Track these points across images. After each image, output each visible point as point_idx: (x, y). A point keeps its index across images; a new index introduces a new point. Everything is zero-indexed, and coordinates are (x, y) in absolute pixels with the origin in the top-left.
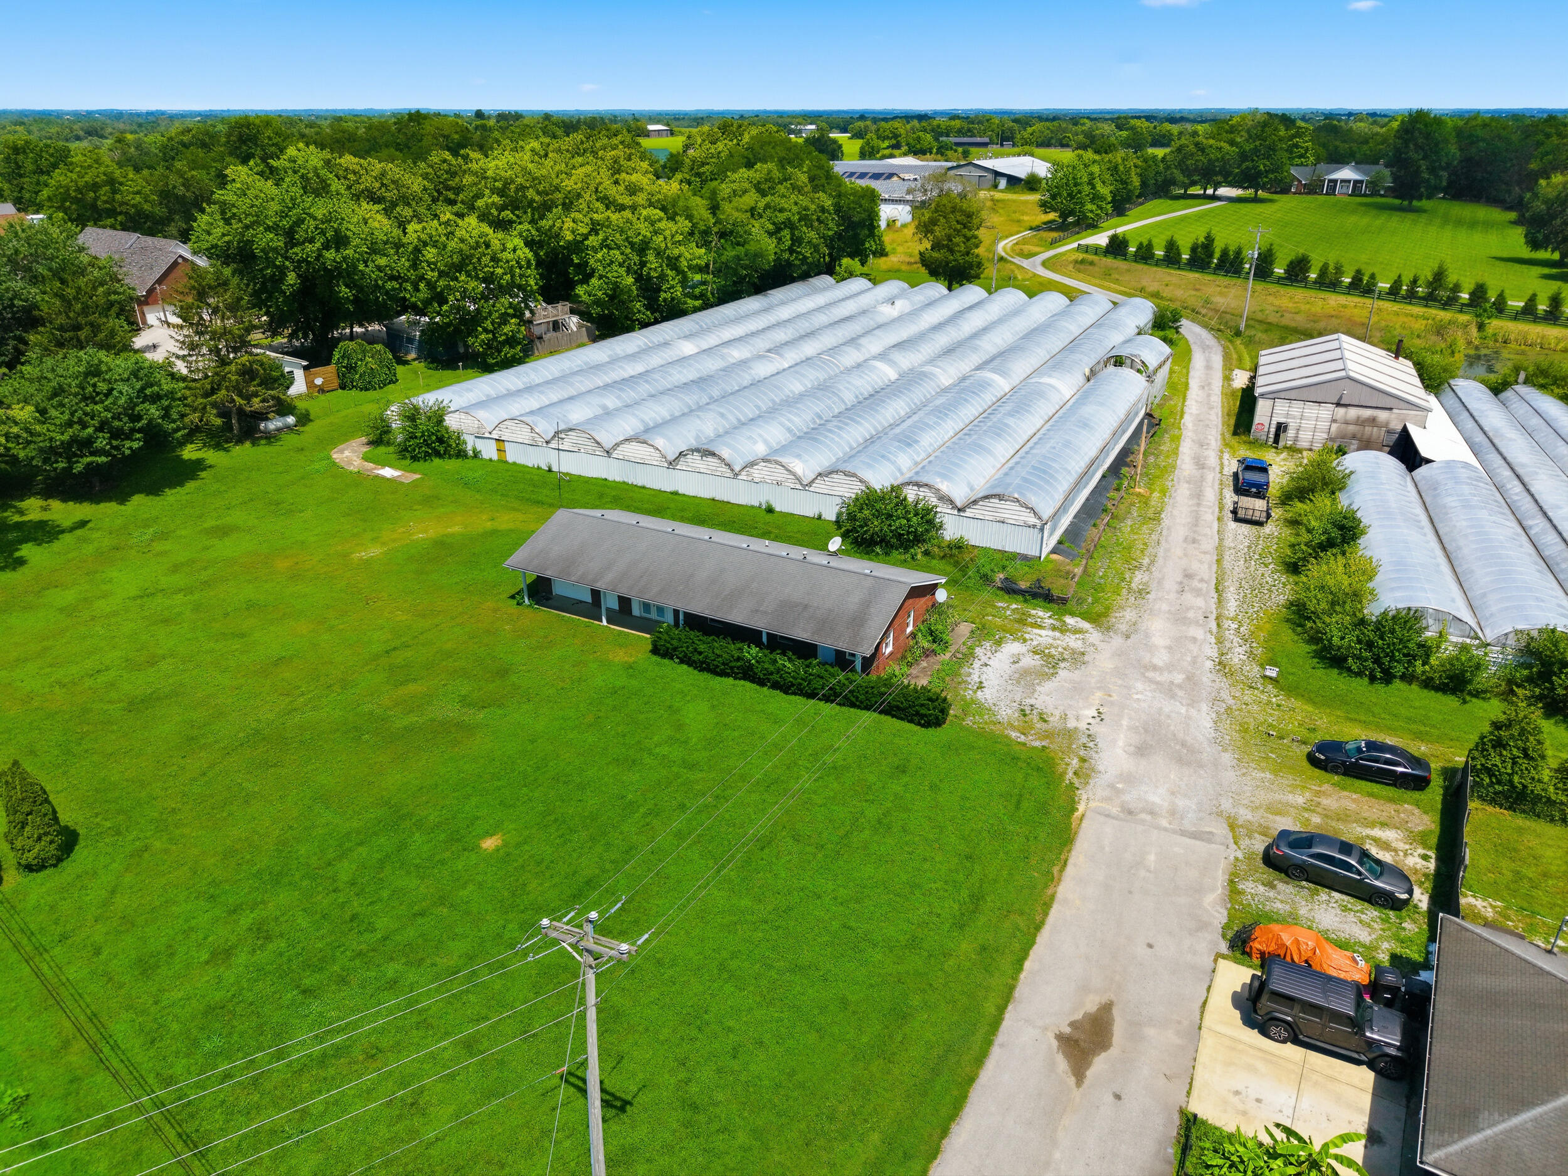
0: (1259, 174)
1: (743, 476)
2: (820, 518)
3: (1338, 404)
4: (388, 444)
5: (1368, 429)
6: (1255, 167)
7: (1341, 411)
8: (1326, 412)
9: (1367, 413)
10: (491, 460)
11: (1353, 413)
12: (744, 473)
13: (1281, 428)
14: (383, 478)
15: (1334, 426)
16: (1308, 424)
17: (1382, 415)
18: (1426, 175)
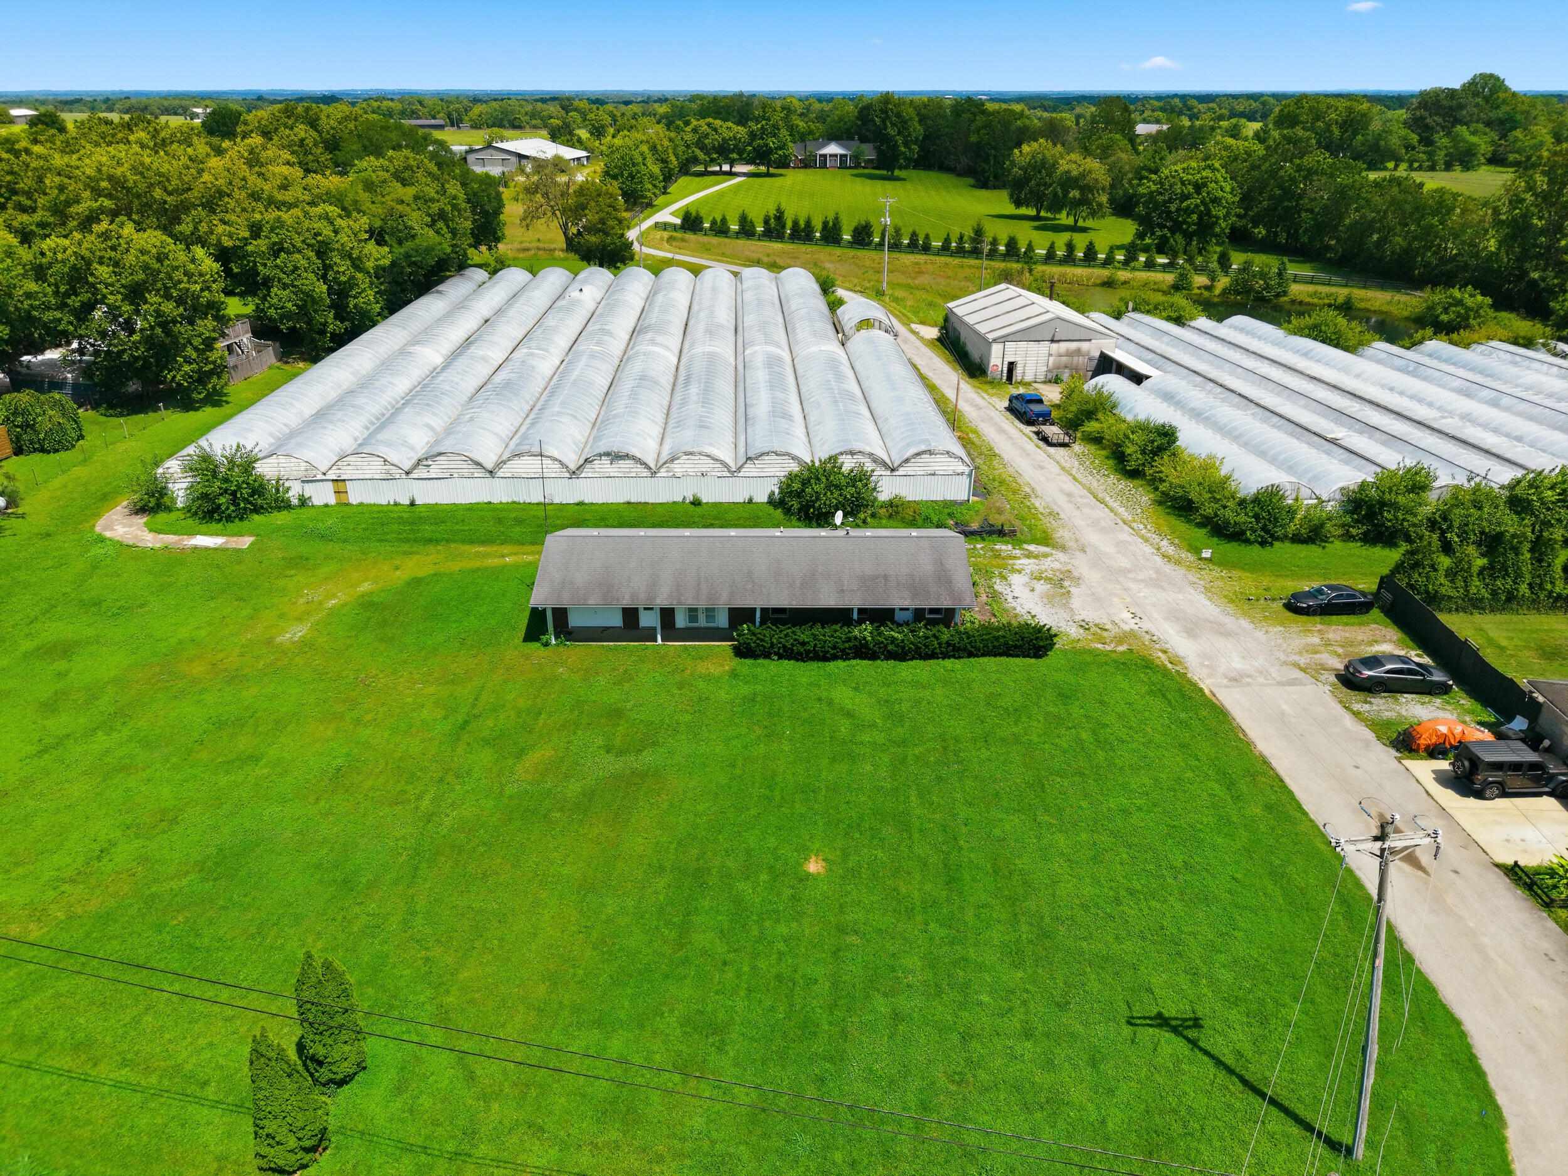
0: (770, 151)
1: (663, 473)
2: (750, 501)
3: (1052, 341)
4: (169, 509)
5: (1076, 359)
6: (767, 145)
7: (1055, 346)
8: (1044, 347)
9: (1073, 346)
10: (326, 506)
11: (1063, 347)
12: (663, 470)
13: (1012, 366)
14: (207, 549)
15: (1051, 359)
16: (1031, 361)
17: (1085, 346)
18: (903, 149)
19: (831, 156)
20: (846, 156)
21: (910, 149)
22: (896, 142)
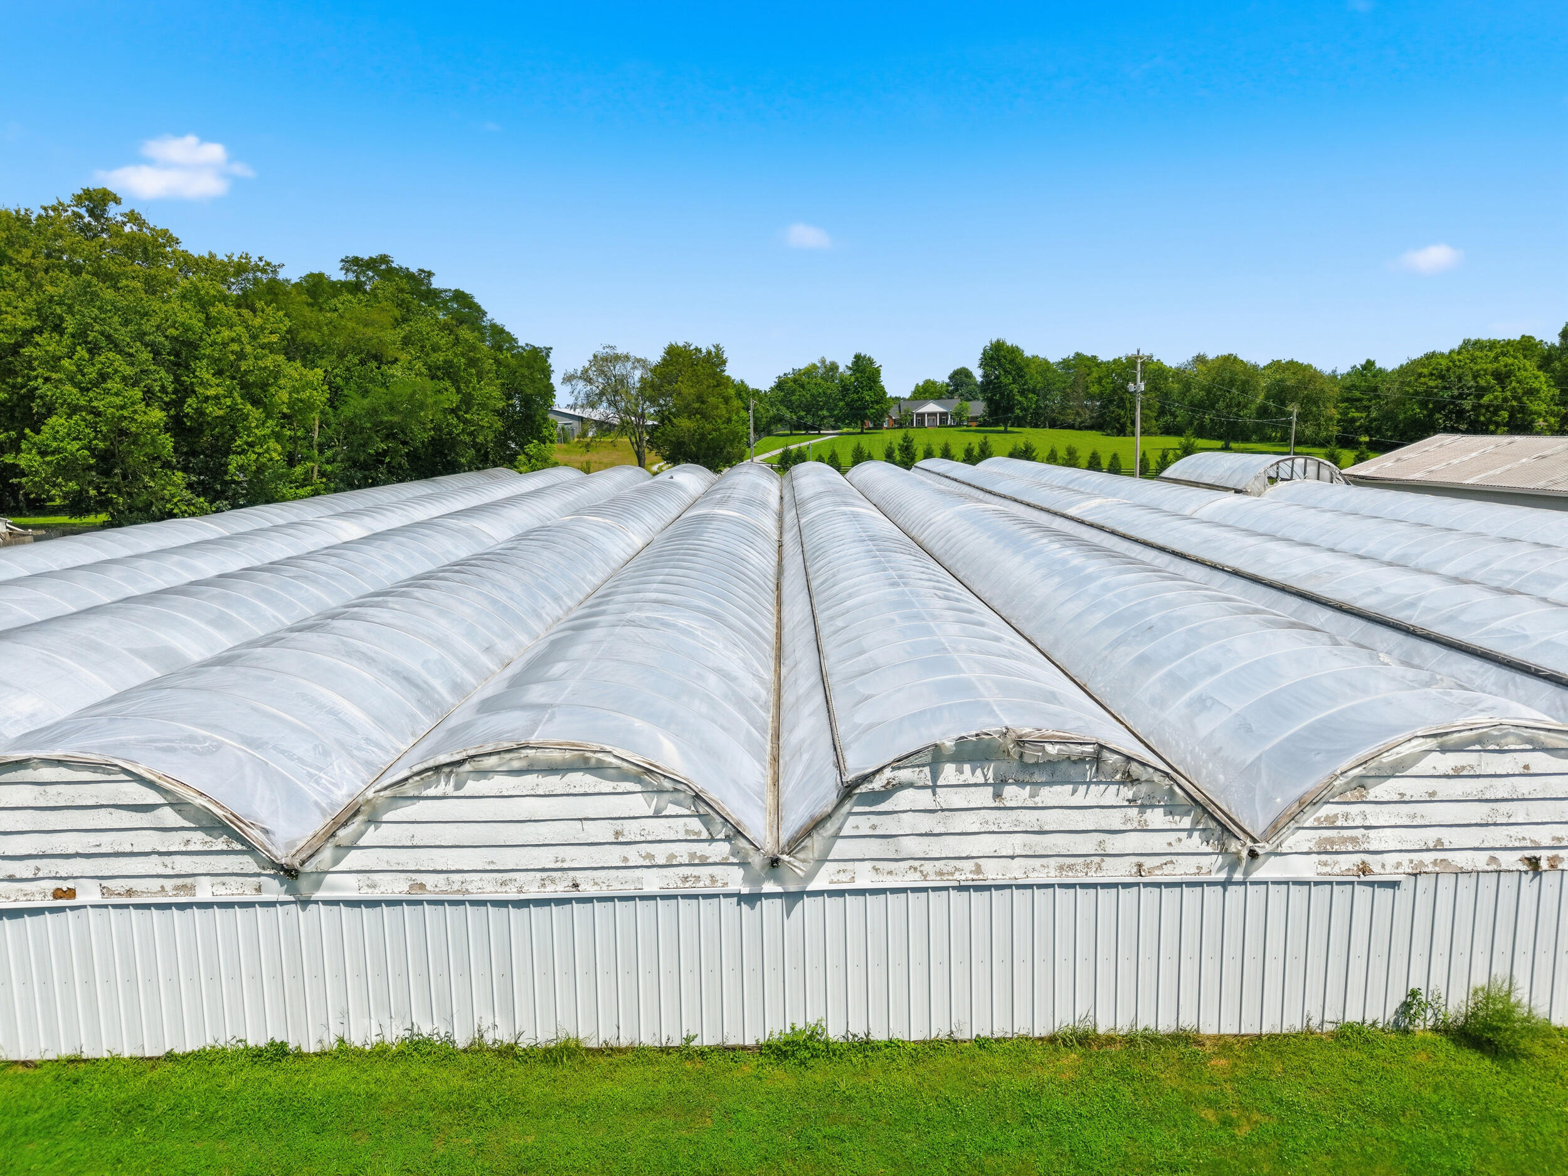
0: (866, 406)
6: (861, 399)
18: (1018, 397)
19: (930, 414)
20: (945, 414)
21: (1026, 398)
22: (1011, 391)
